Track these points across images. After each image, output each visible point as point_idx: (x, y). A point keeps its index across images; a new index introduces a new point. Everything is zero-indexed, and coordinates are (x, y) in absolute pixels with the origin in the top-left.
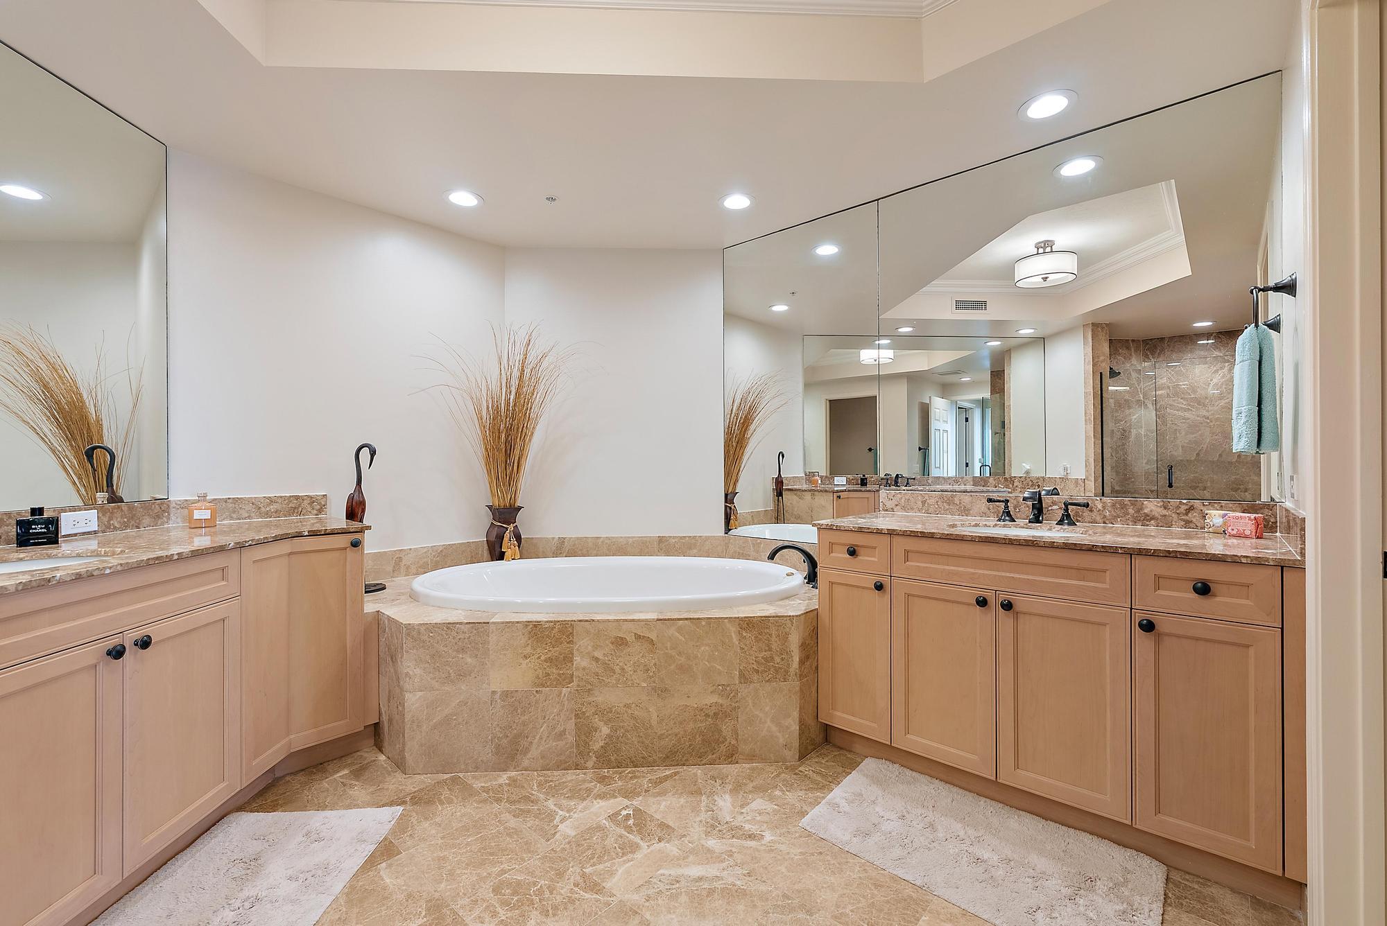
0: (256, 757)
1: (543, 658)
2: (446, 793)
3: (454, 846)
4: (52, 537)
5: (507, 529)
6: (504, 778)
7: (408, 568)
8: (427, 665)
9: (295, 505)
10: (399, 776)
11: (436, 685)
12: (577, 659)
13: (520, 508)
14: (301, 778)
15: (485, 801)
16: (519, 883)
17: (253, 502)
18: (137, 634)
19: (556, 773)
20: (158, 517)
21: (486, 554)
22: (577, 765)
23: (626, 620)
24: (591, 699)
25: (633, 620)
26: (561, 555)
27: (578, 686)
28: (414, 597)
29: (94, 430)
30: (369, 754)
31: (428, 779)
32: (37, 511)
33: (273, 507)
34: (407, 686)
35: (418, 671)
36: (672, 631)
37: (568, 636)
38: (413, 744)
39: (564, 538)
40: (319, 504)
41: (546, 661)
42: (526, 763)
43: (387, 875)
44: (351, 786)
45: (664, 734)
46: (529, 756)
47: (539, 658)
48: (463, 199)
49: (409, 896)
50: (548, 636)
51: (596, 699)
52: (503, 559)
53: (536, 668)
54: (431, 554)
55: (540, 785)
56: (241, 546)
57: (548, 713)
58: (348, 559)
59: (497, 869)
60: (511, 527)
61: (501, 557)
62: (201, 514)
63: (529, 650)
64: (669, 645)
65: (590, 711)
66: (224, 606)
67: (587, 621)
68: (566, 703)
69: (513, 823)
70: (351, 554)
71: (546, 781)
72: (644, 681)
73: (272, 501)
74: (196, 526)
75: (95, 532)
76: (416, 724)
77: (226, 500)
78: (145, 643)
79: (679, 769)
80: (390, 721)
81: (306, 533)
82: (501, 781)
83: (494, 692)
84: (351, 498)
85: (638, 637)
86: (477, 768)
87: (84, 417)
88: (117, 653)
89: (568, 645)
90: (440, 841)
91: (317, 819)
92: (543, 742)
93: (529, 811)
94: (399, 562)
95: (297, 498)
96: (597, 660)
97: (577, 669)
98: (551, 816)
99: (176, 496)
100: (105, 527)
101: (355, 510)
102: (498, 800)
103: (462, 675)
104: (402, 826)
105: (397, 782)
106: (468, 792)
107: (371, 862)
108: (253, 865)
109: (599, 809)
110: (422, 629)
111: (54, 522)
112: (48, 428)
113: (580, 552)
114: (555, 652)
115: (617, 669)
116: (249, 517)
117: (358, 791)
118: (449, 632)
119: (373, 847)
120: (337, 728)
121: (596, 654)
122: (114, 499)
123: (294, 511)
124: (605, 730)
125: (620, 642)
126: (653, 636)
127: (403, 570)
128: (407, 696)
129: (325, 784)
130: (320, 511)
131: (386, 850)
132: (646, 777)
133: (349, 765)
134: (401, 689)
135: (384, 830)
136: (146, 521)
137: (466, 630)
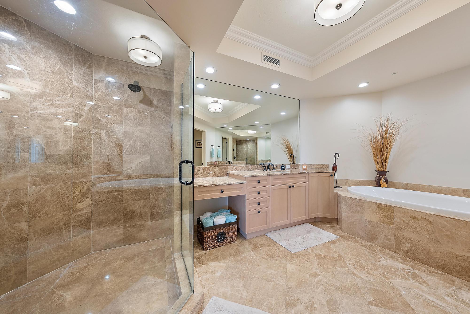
0: (311, 214)
1: (382, 214)
2: (351, 239)
3: (349, 249)
4: (284, 169)
5: (382, 178)
6: (369, 244)
7: (349, 184)
8: (347, 207)
9: (322, 166)
10: (341, 231)
11: (350, 213)
12: (395, 219)
13: (387, 172)
14: (320, 223)
15: (360, 245)
16: (363, 264)
17: (314, 165)
18: (292, 185)
19: (387, 250)
20: (298, 167)
21: (375, 184)
22: (396, 251)
23: (417, 211)
24: (401, 233)
25: (421, 212)
26: (406, 189)
27: (396, 227)
28: (347, 191)
29: (292, 151)
30: (335, 225)
31: (347, 235)
32: (283, 165)
33: (317, 167)
34: (342, 211)
35: (345, 208)
36: (442, 220)
37: (392, 210)
38: (344, 224)
39: (408, 184)
40: (327, 167)
41: (383, 216)
42: (376, 243)
43: (332, 246)
44: (329, 228)
45: (438, 258)
46: (378, 241)
47: (381, 214)
48: (363, 85)
49: (335, 251)
50: (384, 209)
51: (403, 233)
52: (380, 187)
53: (380, 217)
54: (356, 182)
55: (380, 250)
56: (308, 173)
57: (384, 231)
58: (330, 179)
59: (358, 259)
60: (384, 177)
61: (380, 186)
62: (304, 167)
63: (377, 211)
64: (440, 225)
65: (401, 237)
66: (305, 183)
67: (399, 207)
68: (391, 231)
69: (367, 253)
70: (331, 178)
71: (382, 250)
72: (427, 235)
73: (317, 165)
74: (304, 169)
75: (290, 169)
76: (345, 220)
77: (309, 165)
78: (293, 186)
79: (445, 274)
80: (339, 218)
81: (321, 172)
82: (367, 244)
83: (366, 219)
84: (333, 165)
85: (423, 218)
86: (361, 238)
87: (290, 149)
88: (290, 187)
89: (392, 213)
90: (346, 247)
91: (321, 230)
92: (382, 239)
93: (373, 253)
94: (347, 183)
95: (322, 165)
96: (404, 221)
97: (395, 221)
98: (380, 258)
99: (301, 163)
100: (291, 168)
101: (335, 168)
102: (365, 247)
103: (357, 212)
104: (338, 240)
105: (339, 232)
106: (357, 242)
107: (329, 242)
108: (309, 232)
109: (399, 265)
110: (346, 198)
111: (284, 167)
112: (286, 151)
113: (415, 189)
114: (387, 214)
115: (413, 226)
116: (313, 168)
117: (331, 230)
118: (353, 200)
119: (330, 240)
120: (328, 216)
121: (403, 219)
122: (293, 163)
123: (321, 168)
124: (408, 245)
125: (414, 218)
126: (431, 220)
127: (348, 185)
128: (342, 213)
129: (325, 226)
130: (327, 168)
131: (333, 242)
132: (425, 268)
133: (330, 225)
134: (341, 211)
135: (334, 239)
136: (297, 167)
137: (357, 201)
